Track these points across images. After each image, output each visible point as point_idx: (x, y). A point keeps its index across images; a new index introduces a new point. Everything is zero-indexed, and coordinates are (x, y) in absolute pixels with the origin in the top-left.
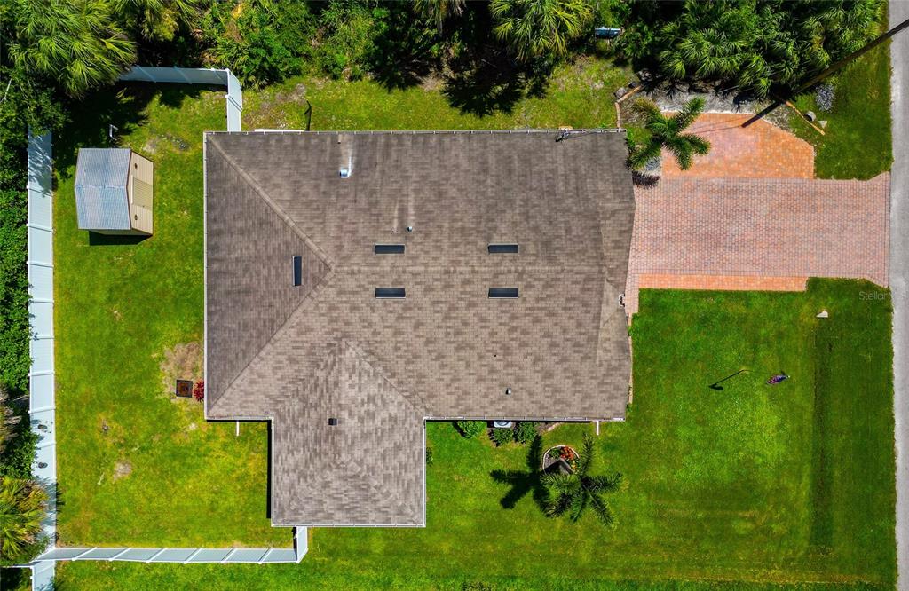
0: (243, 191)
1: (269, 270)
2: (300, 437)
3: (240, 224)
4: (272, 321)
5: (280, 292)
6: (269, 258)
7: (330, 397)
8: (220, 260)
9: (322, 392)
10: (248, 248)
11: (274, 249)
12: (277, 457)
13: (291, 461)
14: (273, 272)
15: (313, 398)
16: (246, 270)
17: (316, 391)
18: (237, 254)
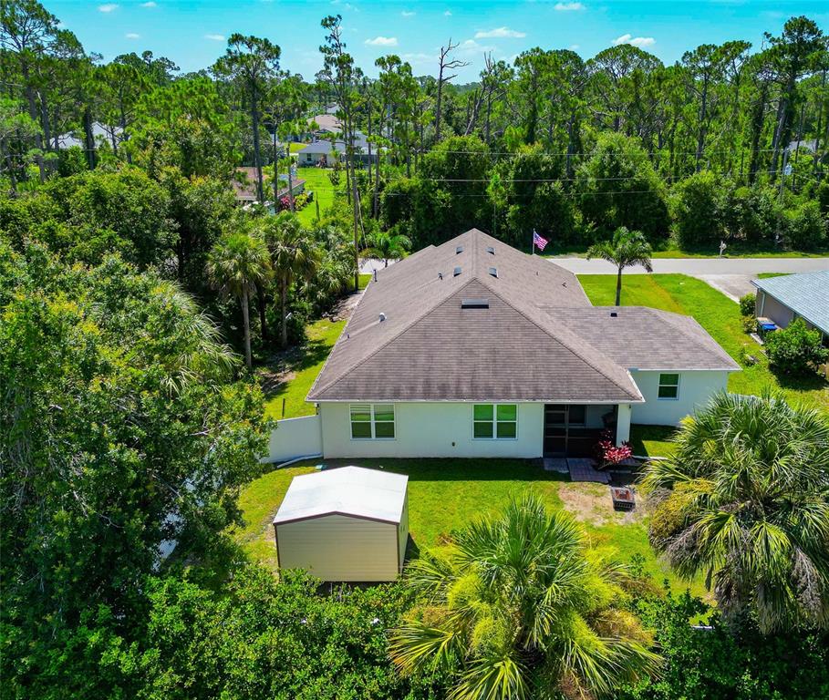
0: (387, 355)
1: (472, 330)
2: (636, 343)
3: (422, 360)
4: (524, 328)
5: (495, 320)
6: (461, 329)
7: (590, 315)
8: (459, 382)
9: (587, 322)
10: (448, 350)
11: (452, 325)
12: (666, 365)
13: (664, 351)
14: (474, 326)
15: (596, 331)
16: (471, 352)
17: (588, 328)
18: (454, 362)
